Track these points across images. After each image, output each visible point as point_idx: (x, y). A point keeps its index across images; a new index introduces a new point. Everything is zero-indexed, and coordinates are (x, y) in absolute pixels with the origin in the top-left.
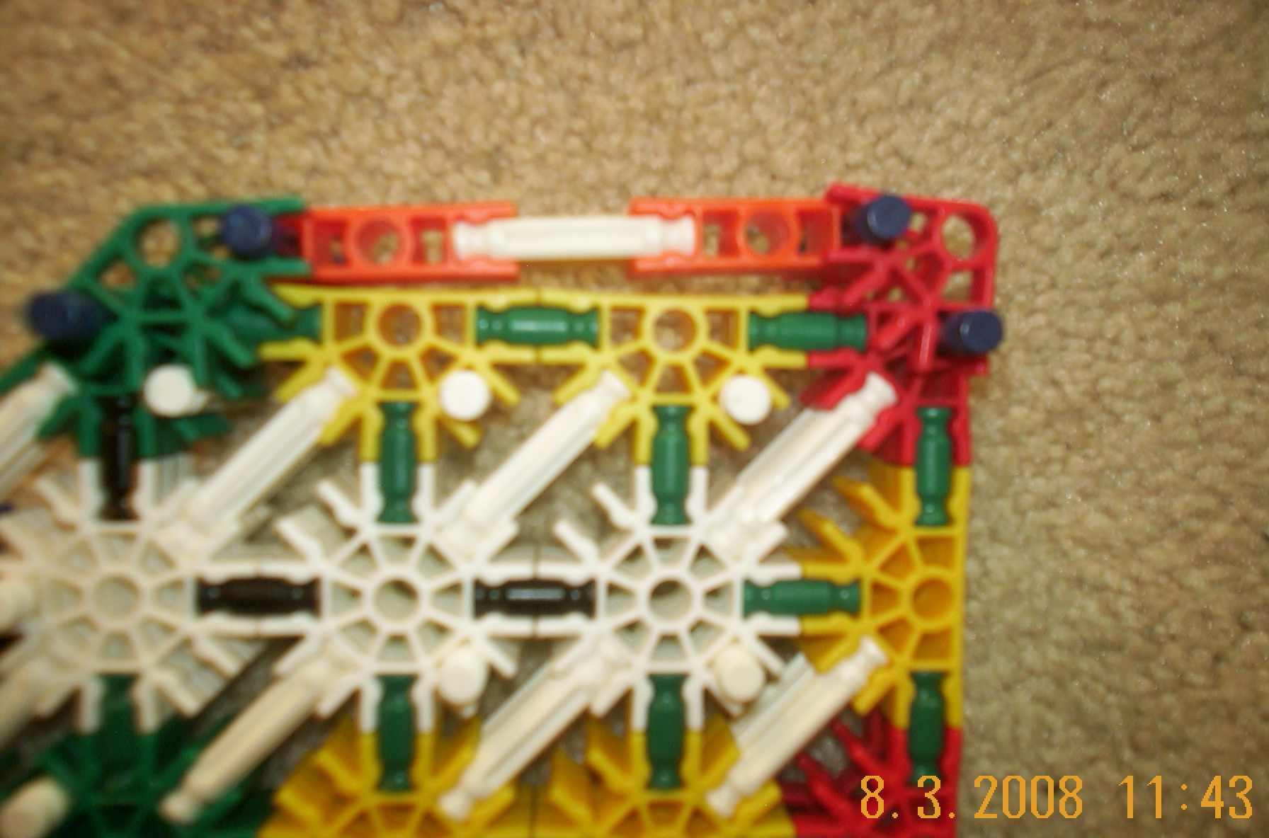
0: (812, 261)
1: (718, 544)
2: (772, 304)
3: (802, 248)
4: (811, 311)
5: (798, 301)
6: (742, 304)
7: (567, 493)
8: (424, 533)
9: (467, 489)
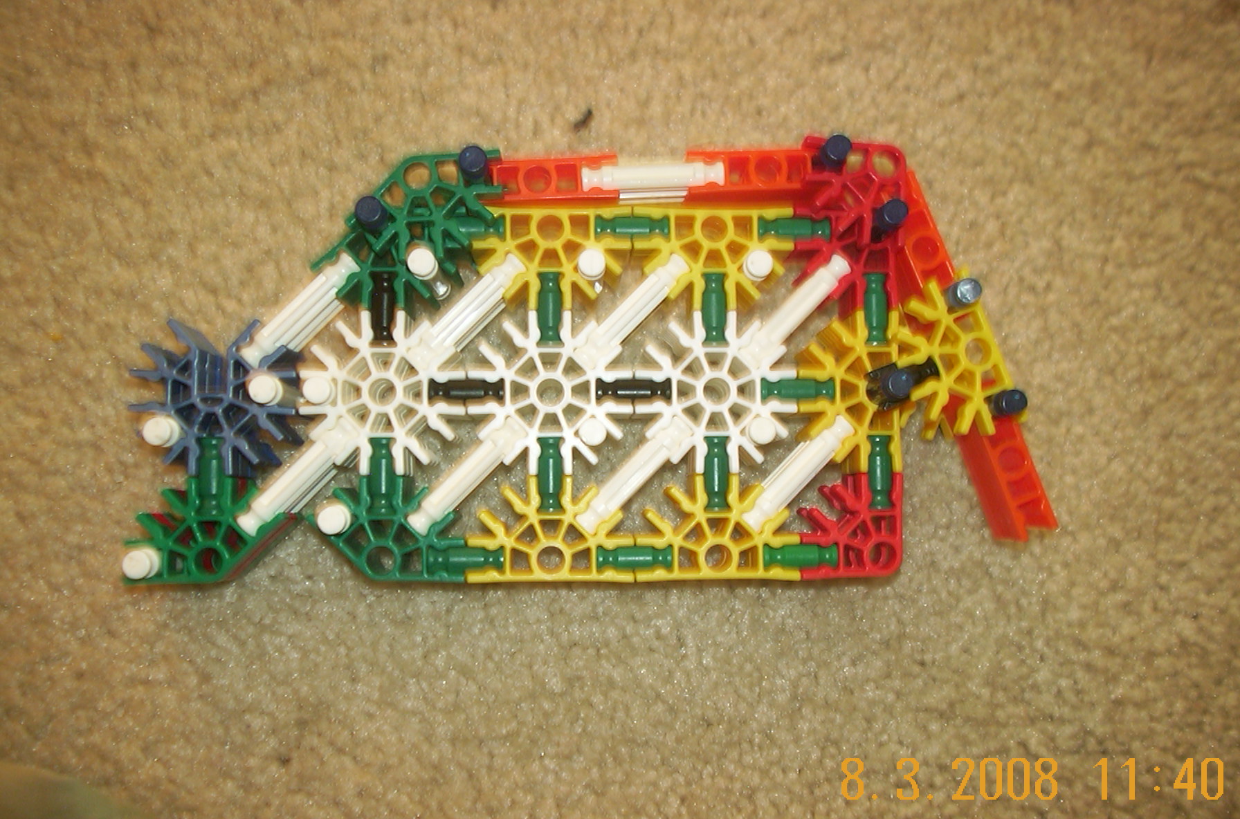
0: (796, 185)
1: (746, 359)
2: (771, 213)
3: (789, 179)
4: (795, 217)
5: (788, 211)
6: (754, 213)
7: (654, 326)
8: (566, 352)
9: (592, 324)
